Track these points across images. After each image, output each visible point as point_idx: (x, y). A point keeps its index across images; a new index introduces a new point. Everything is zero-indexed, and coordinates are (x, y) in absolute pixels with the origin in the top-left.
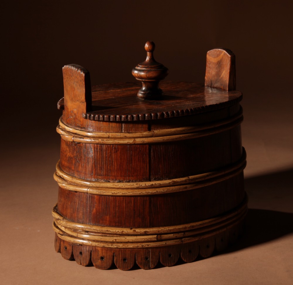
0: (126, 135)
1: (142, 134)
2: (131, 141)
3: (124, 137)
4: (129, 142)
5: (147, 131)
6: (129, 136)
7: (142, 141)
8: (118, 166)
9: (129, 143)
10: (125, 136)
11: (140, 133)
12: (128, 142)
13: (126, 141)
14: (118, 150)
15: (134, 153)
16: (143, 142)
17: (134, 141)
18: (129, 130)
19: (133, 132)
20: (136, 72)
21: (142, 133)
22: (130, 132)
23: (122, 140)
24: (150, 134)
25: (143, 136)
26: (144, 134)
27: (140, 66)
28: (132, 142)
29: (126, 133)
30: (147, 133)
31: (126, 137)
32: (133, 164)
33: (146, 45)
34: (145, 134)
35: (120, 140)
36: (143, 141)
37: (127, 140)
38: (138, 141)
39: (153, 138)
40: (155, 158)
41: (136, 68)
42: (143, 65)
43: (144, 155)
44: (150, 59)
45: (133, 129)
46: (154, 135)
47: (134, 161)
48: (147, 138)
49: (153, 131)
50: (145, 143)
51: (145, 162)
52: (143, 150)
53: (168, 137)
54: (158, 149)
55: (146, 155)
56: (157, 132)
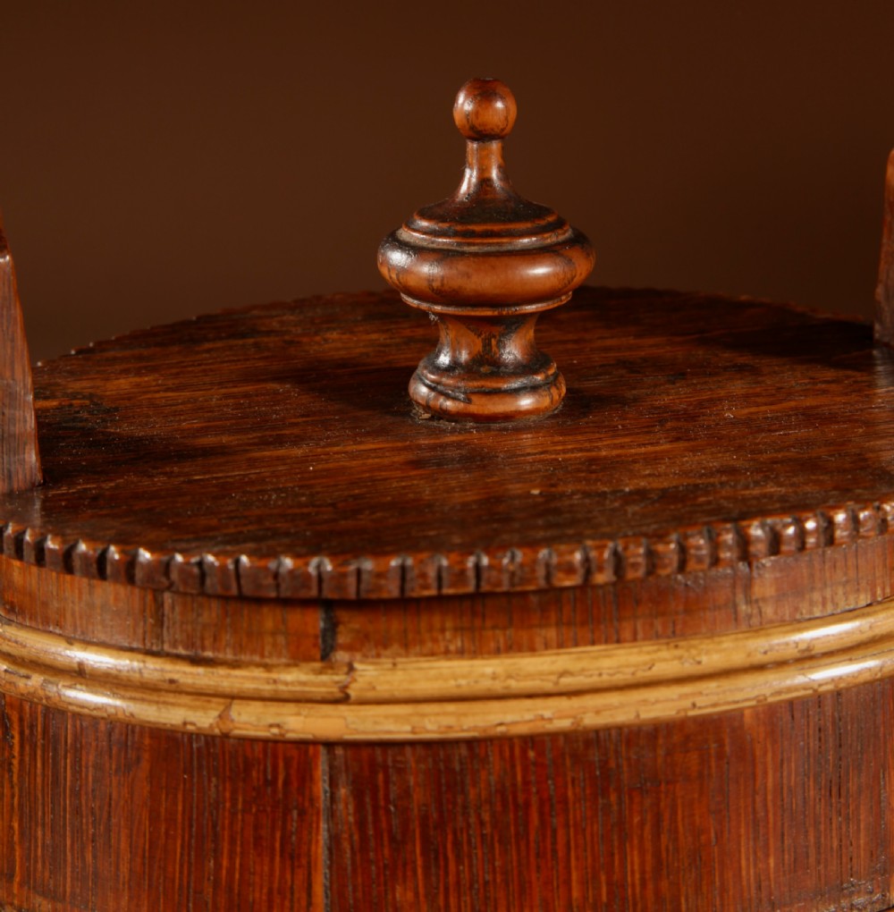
0: (175, 677)
1: (275, 682)
2: (204, 719)
3: (166, 686)
4: (193, 724)
5: (308, 659)
6: (190, 681)
7: (271, 726)
8: (139, 860)
9: (190, 728)
10: (168, 676)
11: (259, 673)
12: (185, 724)
13: (173, 715)
14: (138, 760)
15: (228, 795)
16: (275, 730)
17: (220, 717)
18: (202, 639)
19: (221, 656)
20: (398, 258)
21: (274, 675)
22: (209, 654)
23: (150, 702)
24: (324, 684)
25: (276, 691)
26: (286, 684)
27: (424, 224)
28: (211, 726)
29: (178, 657)
30: (303, 677)
31: (173, 687)
32: (225, 863)
33: (461, 98)
34: (292, 683)
35: (143, 700)
36: (278, 726)
37: (179, 705)
38: (250, 721)
39: (342, 708)
40: (364, 838)
41: (405, 234)
42: (442, 219)
43: (295, 813)
44: (484, 182)
45: (227, 637)
46: (353, 693)
47: (232, 841)
48: (305, 709)
49: (351, 668)
50: (290, 736)
51: (295, 856)
52: (287, 783)
53: (451, 707)
54: (387, 782)
55: (302, 813)
56: (371, 674)
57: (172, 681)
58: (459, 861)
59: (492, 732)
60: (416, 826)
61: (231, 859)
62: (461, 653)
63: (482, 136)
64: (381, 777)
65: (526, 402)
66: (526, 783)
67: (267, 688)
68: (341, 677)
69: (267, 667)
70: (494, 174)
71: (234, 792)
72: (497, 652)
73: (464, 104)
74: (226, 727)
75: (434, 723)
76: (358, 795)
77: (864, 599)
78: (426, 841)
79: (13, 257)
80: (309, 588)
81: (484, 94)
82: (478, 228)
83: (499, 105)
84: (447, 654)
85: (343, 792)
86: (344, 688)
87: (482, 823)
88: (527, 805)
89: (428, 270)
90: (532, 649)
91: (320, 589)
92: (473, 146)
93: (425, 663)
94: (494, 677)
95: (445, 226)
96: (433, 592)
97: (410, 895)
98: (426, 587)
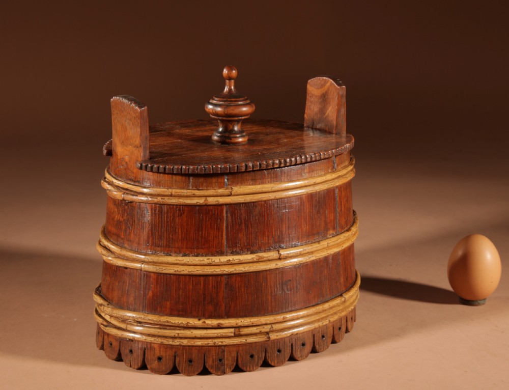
2: (201, 201)
3: (192, 195)
4: (199, 202)
5: (223, 187)
6: (198, 194)
8: (184, 234)
9: (198, 204)
11: (213, 191)
13: (194, 201)
14: (184, 213)
16: (217, 202)
17: (205, 200)
18: (199, 185)
19: (203, 188)
20: (210, 107)
21: (217, 191)
22: (201, 188)
24: (227, 192)
25: (217, 194)
26: (219, 192)
27: (216, 99)
28: (203, 203)
29: (194, 189)
30: (223, 191)
31: (194, 196)
32: (204, 232)
33: (225, 70)
35: (187, 199)
37: (195, 199)
38: (211, 201)
39: (230, 197)
40: (233, 224)
41: (211, 101)
42: (220, 98)
43: (219, 220)
44: (230, 90)
45: (205, 184)
46: (233, 193)
47: (205, 227)
48: (223, 197)
49: (232, 189)
50: (220, 203)
51: (219, 229)
52: (217, 214)
53: (251, 195)
54: (237, 212)
55: (221, 220)
56: (237, 189)
57: (194, 194)
58: (252, 227)
59: (260, 200)
60: (243, 221)
61: (205, 231)
62: (253, 184)
63: (230, 79)
64: (236, 211)
65: (240, 140)
66: (264, 211)
67: (215, 194)
68: (230, 190)
69: (214, 189)
70: (232, 88)
71: (206, 217)
72: (259, 184)
73: (225, 71)
74: (206, 202)
75: (249, 199)
76: (232, 216)
77: (323, 173)
78: (245, 224)
79: (147, 107)
80: (227, 170)
81: (230, 69)
82: (233, 100)
83: (234, 72)
84: (250, 185)
85: (229, 215)
86: (231, 192)
87: (256, 220)
88: (265, 215)
89: (219, 109)
90: (266, 183)
91: (230, 170)
92: (227, 81)
93: (246, 187)
94: (260, 188)
95: (222, 99)
96: (251, 170)
97: (242, 236)
98: (250, 168)
